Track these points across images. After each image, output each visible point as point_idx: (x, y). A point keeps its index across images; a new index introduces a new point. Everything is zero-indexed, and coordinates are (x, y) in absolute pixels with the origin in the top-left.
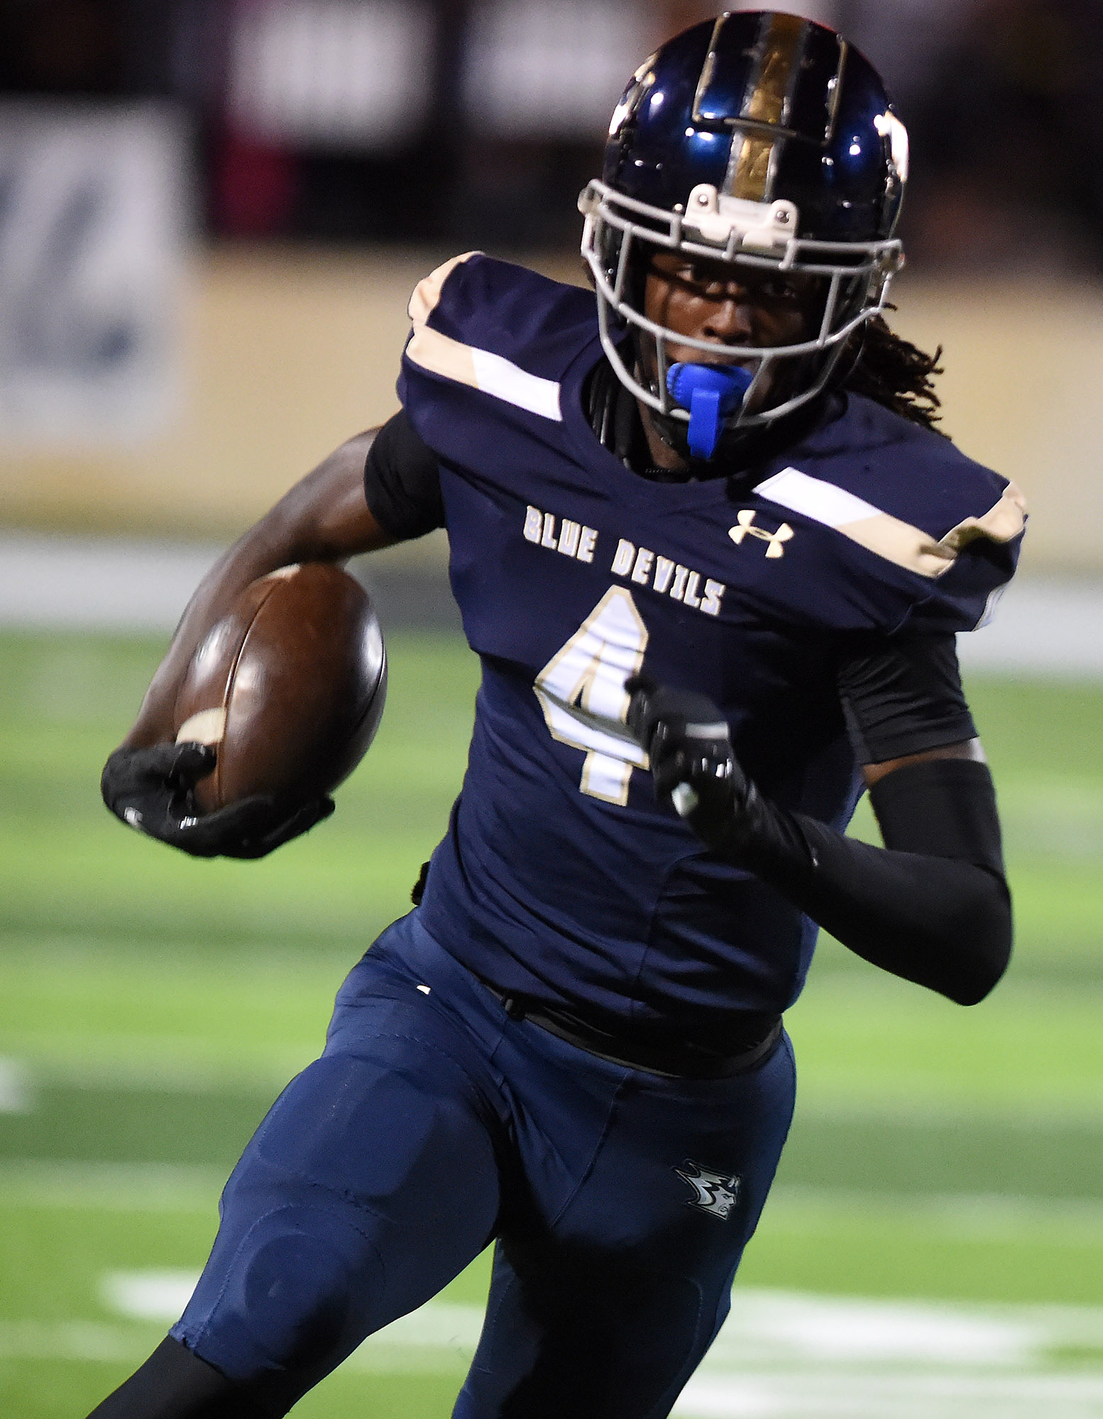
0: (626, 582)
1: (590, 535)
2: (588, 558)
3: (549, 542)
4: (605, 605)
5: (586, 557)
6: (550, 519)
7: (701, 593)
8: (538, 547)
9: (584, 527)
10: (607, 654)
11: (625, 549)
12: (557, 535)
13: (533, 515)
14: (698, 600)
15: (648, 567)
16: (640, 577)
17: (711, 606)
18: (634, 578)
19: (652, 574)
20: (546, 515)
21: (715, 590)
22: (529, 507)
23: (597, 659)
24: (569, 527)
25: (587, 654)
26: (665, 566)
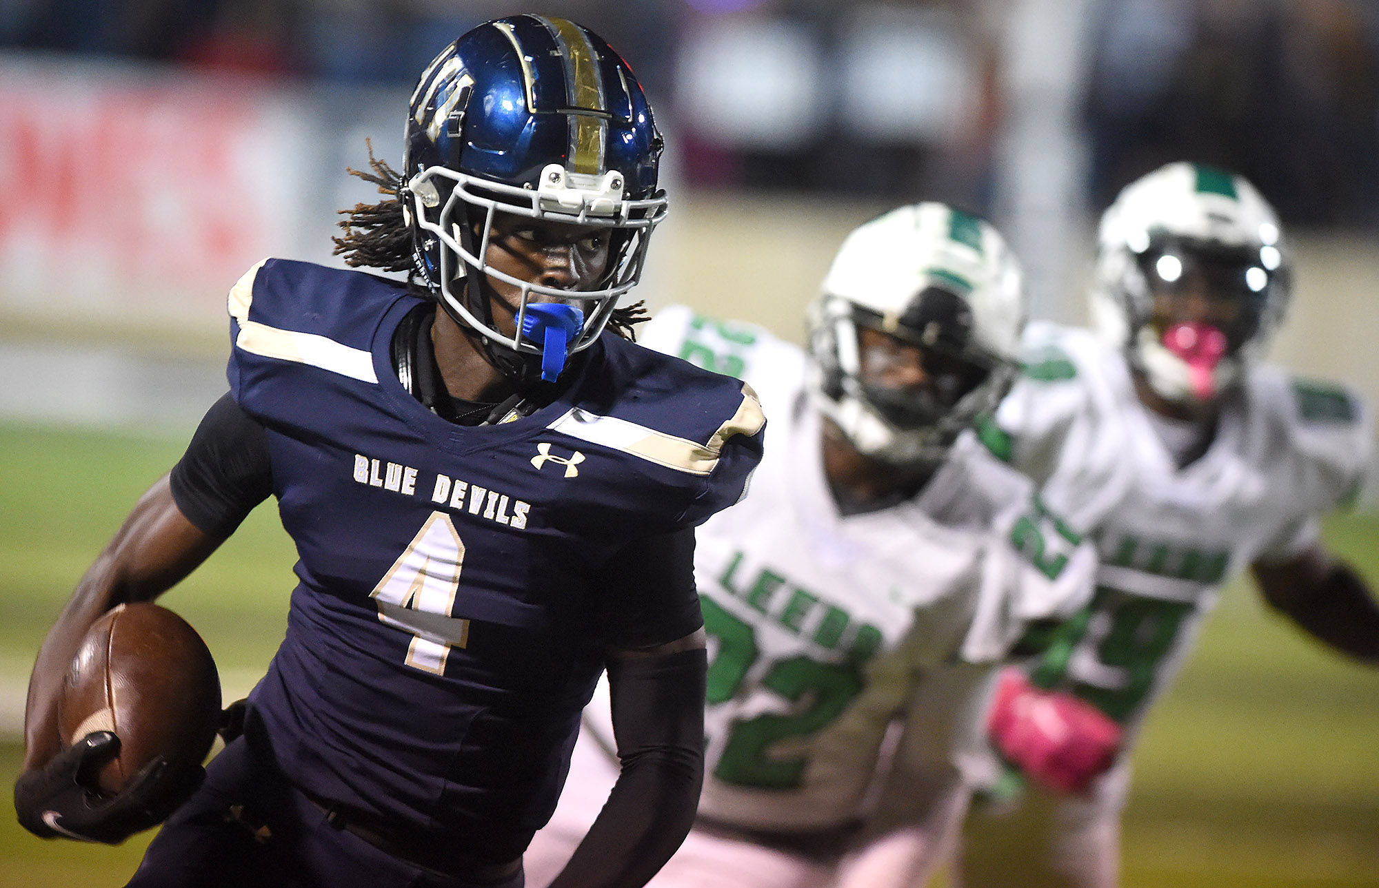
0: (445, 508)
1: (411, 473)
2: (411, 492)
3: (376, 482)
4: (428, 528)
5: (408, 490)
6: (376, 464)
7: (510, 512)
8: (367, 487)
9: (406, 468)
10: (432, 567)
11: (443, 482)
12: (382, 475)
13: (361, 462)
14: (508, 518)
15: (462, 495)
16: (456, 504)
17: (519, 522)
18: (452, 505)
19: (467, 500)
20: (373, 461)
21: (522, 508)
22: (357, 456)
23: (422, 572)
24: (393, 469)
25: (413, 569)
26: (478, 493)
